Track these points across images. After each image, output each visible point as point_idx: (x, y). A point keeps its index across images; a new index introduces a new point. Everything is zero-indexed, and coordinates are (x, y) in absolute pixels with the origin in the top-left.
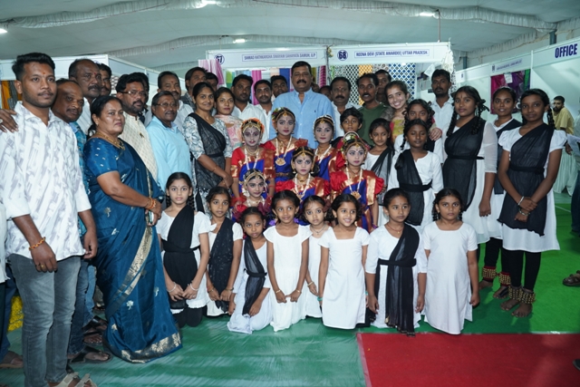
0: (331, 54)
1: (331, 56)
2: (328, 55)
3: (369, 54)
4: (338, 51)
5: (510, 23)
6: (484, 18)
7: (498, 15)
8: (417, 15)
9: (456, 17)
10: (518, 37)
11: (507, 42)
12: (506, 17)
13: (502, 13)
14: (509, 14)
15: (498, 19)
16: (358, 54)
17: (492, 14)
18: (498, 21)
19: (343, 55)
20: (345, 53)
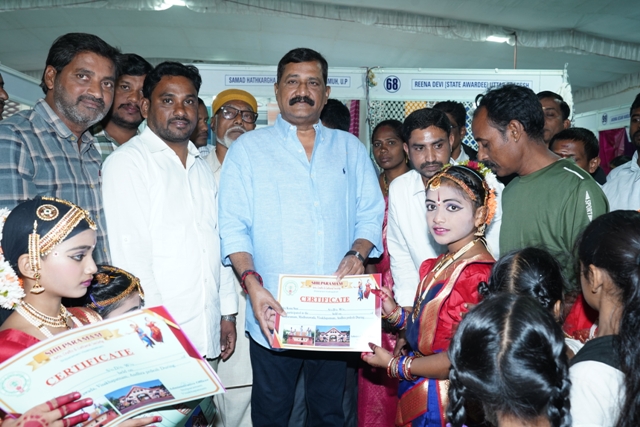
0: (374, 80)
1: (373, 85)
2: (369, 82)
3: (436, 84)
4: (385, 77)
5: (618, 56)
6: (582, 47)
7: (603, 44)
8: (484, 39)
9: (543, 43)
10: (621, 78)
11: (602, 85)
12: (613, 46)
13: (608, 40)
14: (618, 42)
15: (602, 49)
16: (417, 84)
17: (594, 43)
18: (601, 53)
19: (392, 84)
20: (396, 80)
